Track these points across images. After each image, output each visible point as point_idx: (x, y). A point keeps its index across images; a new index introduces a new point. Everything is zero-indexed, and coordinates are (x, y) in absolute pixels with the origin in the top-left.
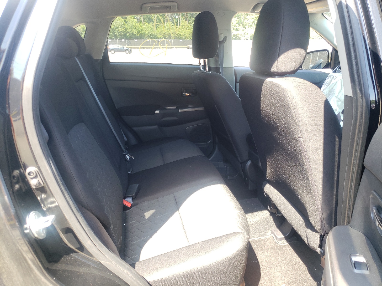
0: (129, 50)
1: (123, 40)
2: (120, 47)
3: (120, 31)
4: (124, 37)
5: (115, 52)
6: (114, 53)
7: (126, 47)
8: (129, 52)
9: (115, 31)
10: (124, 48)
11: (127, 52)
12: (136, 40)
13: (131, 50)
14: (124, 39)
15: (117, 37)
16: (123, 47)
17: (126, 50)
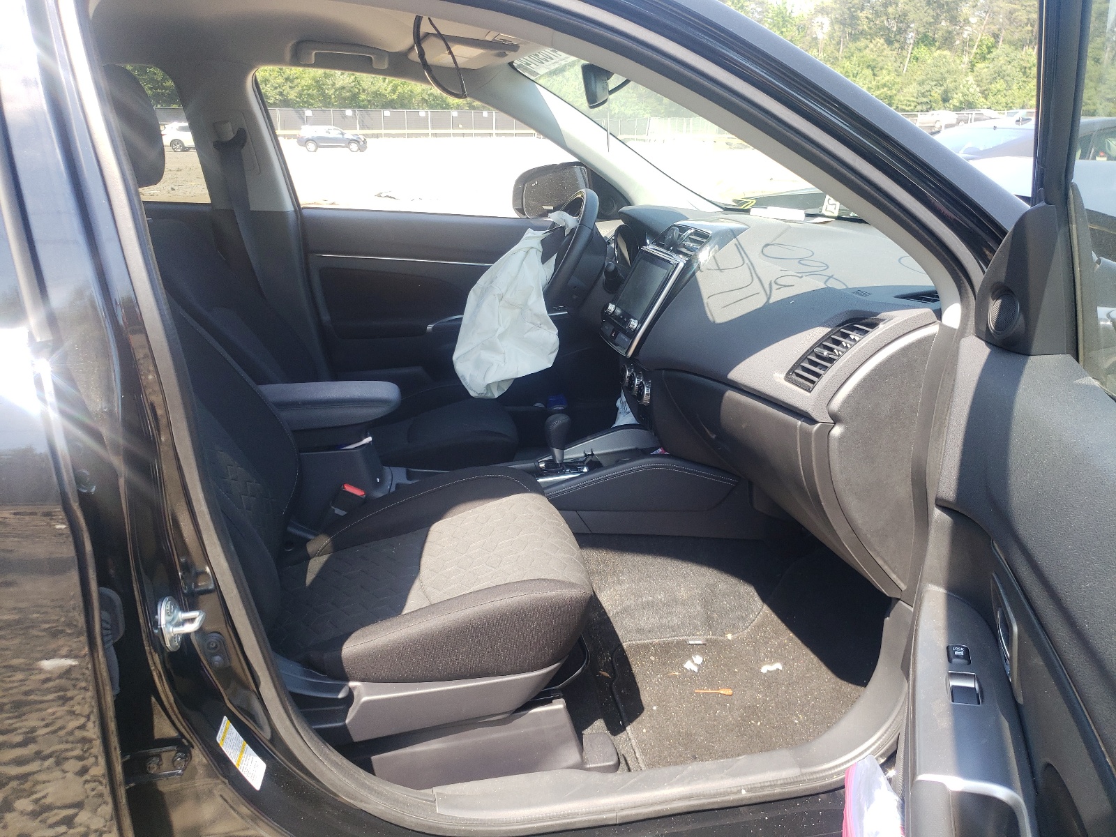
0: (359, 142)
1: (349, 112)
2: (334, 132)
3: (338, 85)
4: (350, 104)
5: (318, 146)
6: (315, 151)
7: (349, 134)
8: (359, 149)
9: (324, 85)
10: (346, 136)
11: (354, 146)
12: (387, 113)
13: (365, 142)
14: (350, 108)
15: (329, 103)
16: (343, 134)
17: (351, 141)
